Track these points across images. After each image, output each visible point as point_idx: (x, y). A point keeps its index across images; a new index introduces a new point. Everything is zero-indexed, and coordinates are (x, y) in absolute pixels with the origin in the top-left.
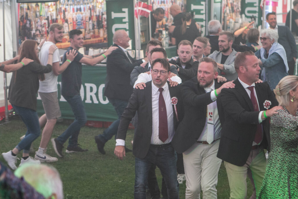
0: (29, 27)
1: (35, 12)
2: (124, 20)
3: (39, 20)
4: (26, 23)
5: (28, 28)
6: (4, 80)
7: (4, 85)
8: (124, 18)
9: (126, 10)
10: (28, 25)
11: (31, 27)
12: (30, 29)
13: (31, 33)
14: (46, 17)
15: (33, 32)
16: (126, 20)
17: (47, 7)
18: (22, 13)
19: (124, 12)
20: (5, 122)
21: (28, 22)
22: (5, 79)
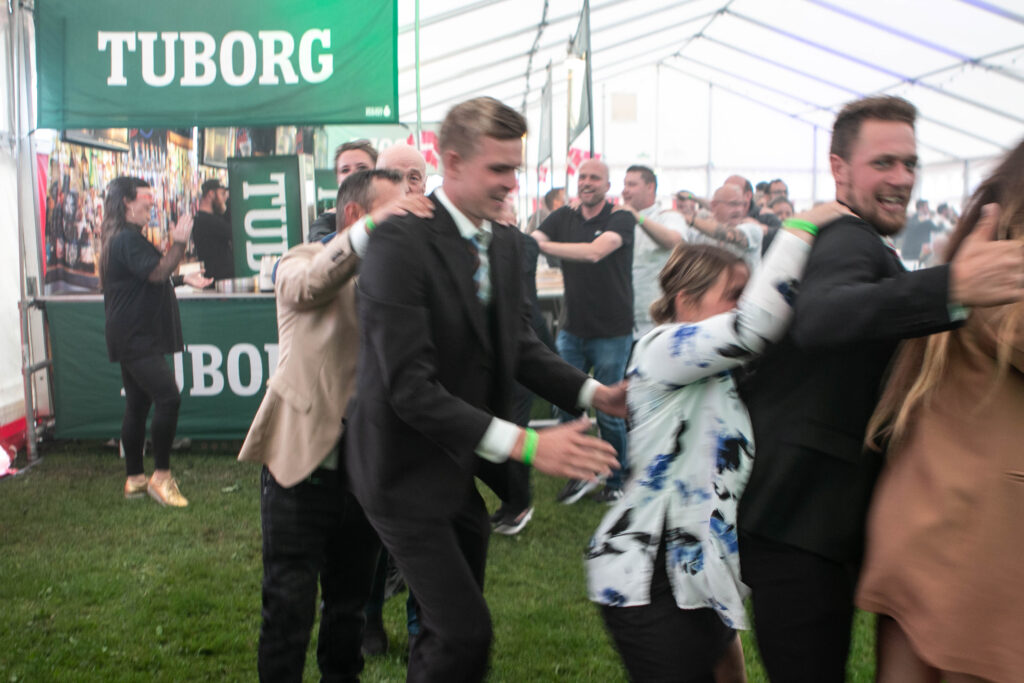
0: (71, 212)
1: (82, 175)
2: (275, 202)
3: (89, 197)
4: (64, 203)
5: (68, 215)
6: (23, 352)
7: (23, 364)
8: (277, 196)
9: (280, 178)
10: (69, 208)
11: (77, 213)
12: (75, 218)
13: (76, 228)
14: (100, 192)
15: (82, 225)
16: (282, 200)
17: (101, 166)
18: (55, 175)
19: (276, 183)
20: (31, 461)
21: (70, 200)
22: (25, 347)
